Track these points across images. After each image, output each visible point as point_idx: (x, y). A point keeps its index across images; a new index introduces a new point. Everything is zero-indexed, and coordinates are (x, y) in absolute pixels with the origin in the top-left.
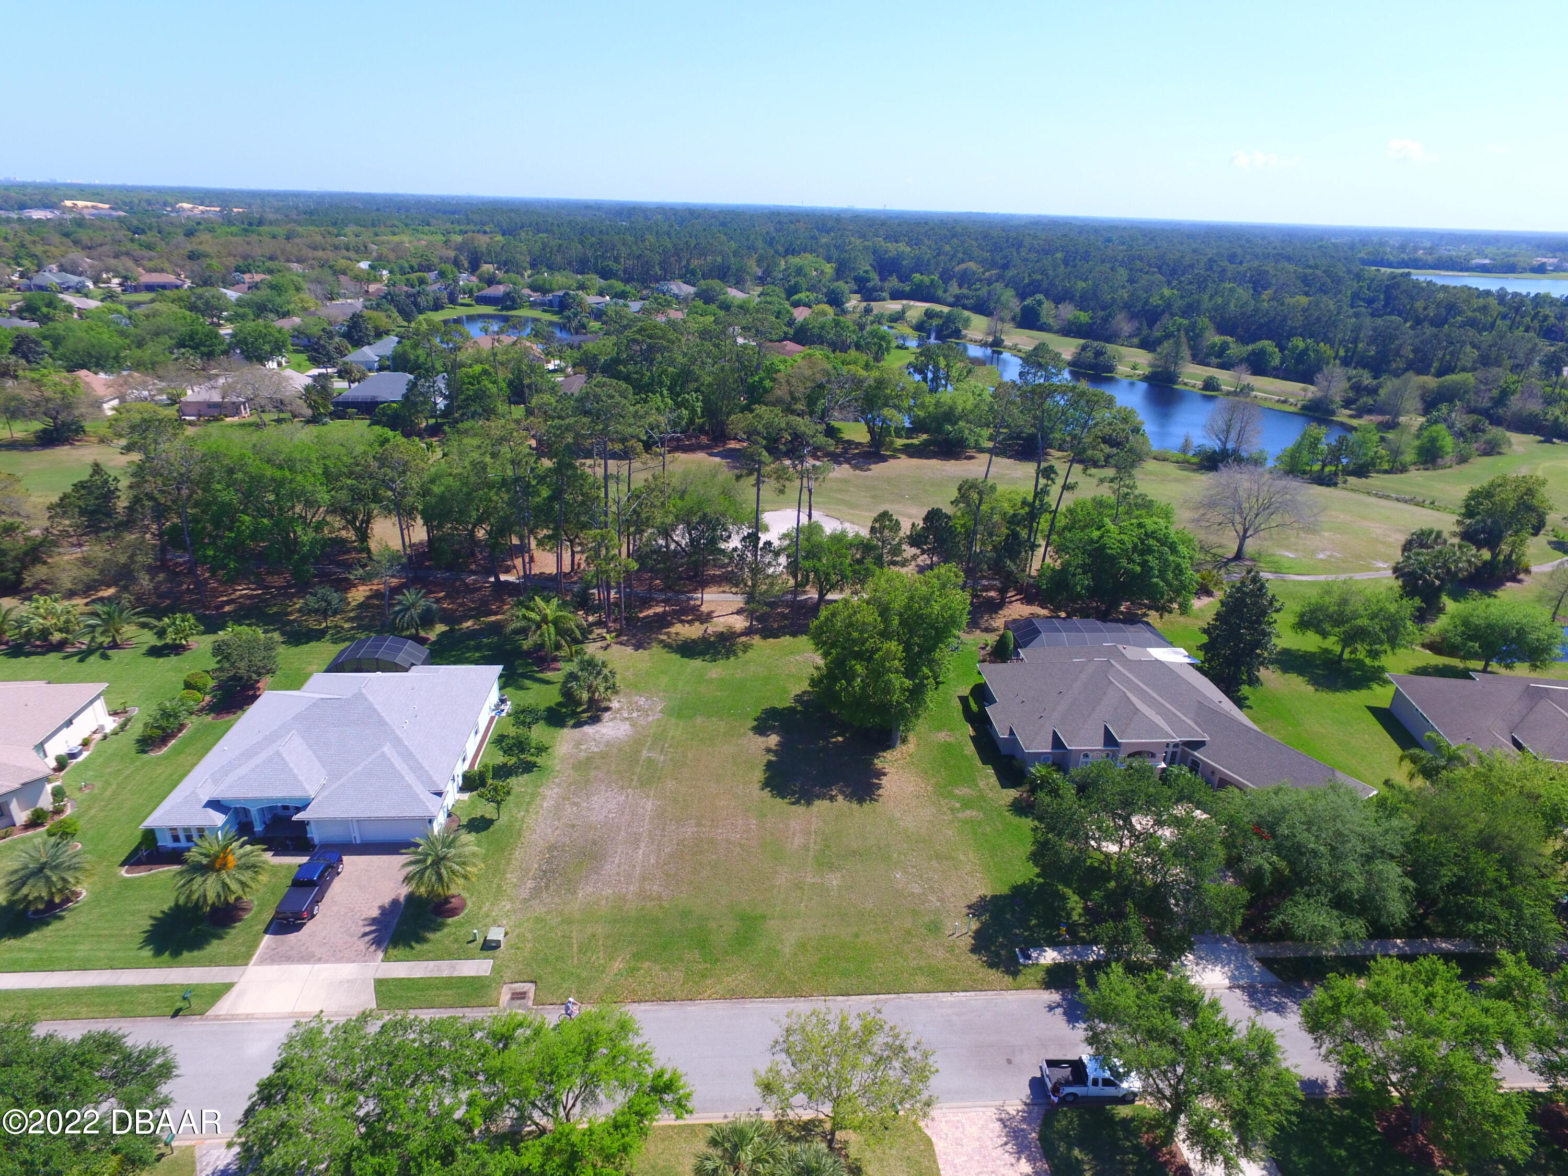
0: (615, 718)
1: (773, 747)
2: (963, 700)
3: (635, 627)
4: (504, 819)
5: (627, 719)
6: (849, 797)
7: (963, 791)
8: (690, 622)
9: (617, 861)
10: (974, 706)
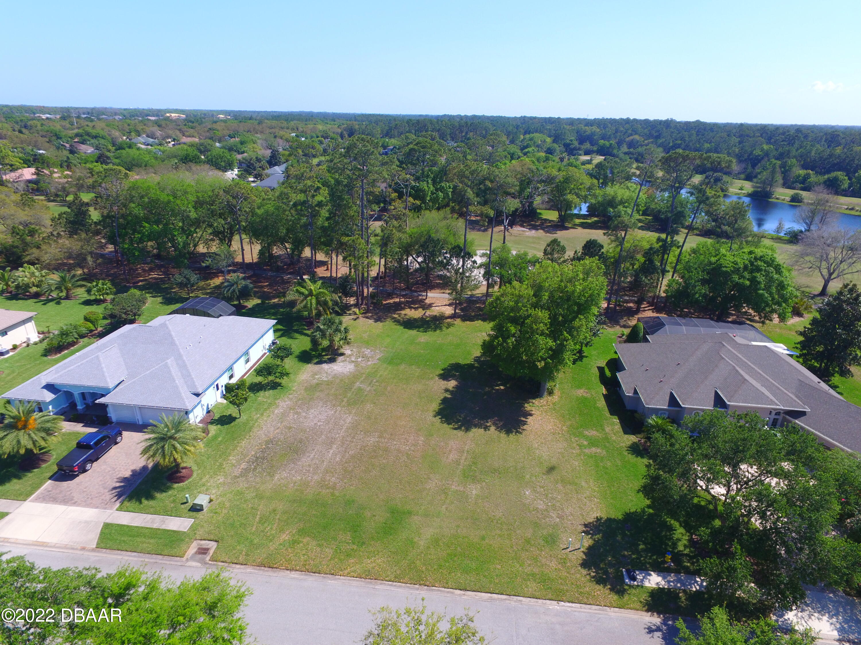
0: (345, 360)
1: (451, 389)
2: (601, 370)
3: (378, 309)
4: (244, 417)
5: (353, 362)
6: (499, 428)
7: (592, 433)
8: (416, 309)
9: (312, 456)
10: (608, 373)
